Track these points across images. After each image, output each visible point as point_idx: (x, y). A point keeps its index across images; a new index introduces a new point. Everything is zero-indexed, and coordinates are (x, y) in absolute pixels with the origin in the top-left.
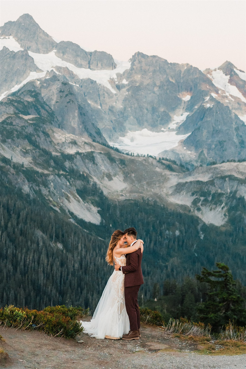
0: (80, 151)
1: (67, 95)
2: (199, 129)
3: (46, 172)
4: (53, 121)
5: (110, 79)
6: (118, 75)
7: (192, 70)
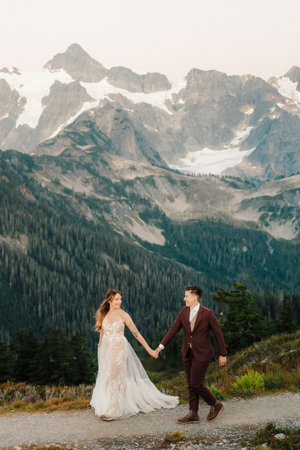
0: (140, 176)
1: (122, 122)
2: (264, 142)
3: (107, 199)
4: (111, 149)
5: (166, 100)
6: (174, 95)
7: (254, 81)
